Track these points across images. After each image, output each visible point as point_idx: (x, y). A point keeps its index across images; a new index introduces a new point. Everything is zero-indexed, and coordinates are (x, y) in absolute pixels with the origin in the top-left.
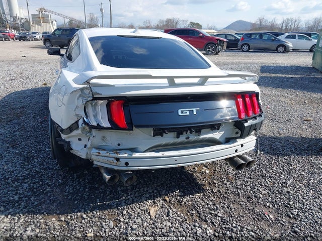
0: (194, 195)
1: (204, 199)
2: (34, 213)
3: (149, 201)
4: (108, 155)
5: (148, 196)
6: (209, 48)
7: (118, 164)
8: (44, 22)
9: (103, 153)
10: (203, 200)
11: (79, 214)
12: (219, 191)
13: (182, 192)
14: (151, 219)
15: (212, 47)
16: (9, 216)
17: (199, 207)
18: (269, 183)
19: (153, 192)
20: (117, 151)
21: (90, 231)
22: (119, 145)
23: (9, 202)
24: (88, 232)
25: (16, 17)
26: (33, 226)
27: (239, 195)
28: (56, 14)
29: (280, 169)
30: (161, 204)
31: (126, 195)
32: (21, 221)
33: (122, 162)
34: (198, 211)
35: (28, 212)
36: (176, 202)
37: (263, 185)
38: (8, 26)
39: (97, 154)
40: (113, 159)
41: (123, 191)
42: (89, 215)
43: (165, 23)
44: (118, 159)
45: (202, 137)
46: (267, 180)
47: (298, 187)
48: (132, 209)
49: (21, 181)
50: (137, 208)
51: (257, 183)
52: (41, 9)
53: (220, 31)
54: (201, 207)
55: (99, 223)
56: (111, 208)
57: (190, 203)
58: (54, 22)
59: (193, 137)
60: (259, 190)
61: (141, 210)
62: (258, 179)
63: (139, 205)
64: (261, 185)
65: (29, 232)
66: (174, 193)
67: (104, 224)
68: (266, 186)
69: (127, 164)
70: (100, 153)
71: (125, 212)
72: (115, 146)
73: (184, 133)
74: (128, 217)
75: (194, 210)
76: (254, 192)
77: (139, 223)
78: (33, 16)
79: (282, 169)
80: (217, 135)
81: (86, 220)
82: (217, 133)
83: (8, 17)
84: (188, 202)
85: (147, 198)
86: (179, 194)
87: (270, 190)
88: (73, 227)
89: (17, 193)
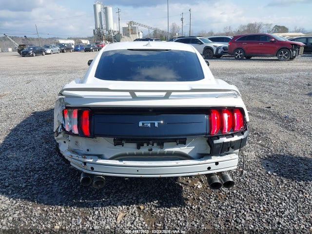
0: (169, 208)
1: (178, 214)
2: (29, 200)
3: (124, 207)
4: (77, 158)
5: (125, 201)
6: (281, 54)
7: (85, 168)
8: (132, 34)
9: (75, 156)
10: (176, 215)
11: (60, 207)
12: (199, 208)
13: (160, 203)
14: (115, 223)
15: (284, 52)
16: (11, 199)
17: (168, 221)
18: (262, 209)
19: (132, 198)
20: (85, 155)
21: (59, 223)
22: (88, 150)
23: (18, 187)
24: (57, 224)
25: (110, 31)
26: (21, 211)
27: (217, 216)
28: (142, 26)
29: (286, 196)
30: (133, 211)
31: (106, 197)
32: (16, 205)
33: (89, 166)
34: (164, 225)
35: (25, 199)
36: (149, 211)
37: (254, 210)
38: (104, 38)
39: (70, 156)
40: (82, 163)
41: (106, 193)
42: (67, 209)
43: (246, 28)
44: (85, 163)
45: (167, 150)
46: (261, 206)
47: (296, 219)
48: (105, 210)
49: (35, 172)
50: (109, 210)
51: (247, 207)
52: (130, 22)
53: (308, 33)
54: (169, 222)
55: (70, 218)
56: (88, 207)
57: (162, 215)
58: (141, 33)
59: (156, 150)
60: (245, 216)
61: (112, 213)
62: (252, 203)
63: (113, 208)
64: (251, 210)
65: (16, 214)
66: (152, 203)
67: (74, 219)
68: (256, 211)
69: (92, 169)
70: (72, 156)
71: (97, 212)
72: (84, 151)
73: (145, 145)
74: (97, 217)
75: (161, 222)
76: (237, 216)
77: (102, 224)
78: (124, 29)
79: (288, 195)
80: (186, 150)
81: (62, 214)
82: (186, 148)
83: (105, 31)
84: (160, 213)
85: (123, 203)
86: (156, 205)
87: (258, 217)
88: (49, 218)
89: (27, 181)
